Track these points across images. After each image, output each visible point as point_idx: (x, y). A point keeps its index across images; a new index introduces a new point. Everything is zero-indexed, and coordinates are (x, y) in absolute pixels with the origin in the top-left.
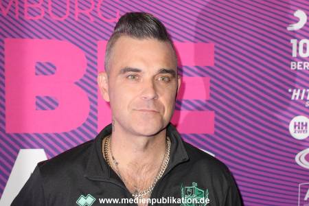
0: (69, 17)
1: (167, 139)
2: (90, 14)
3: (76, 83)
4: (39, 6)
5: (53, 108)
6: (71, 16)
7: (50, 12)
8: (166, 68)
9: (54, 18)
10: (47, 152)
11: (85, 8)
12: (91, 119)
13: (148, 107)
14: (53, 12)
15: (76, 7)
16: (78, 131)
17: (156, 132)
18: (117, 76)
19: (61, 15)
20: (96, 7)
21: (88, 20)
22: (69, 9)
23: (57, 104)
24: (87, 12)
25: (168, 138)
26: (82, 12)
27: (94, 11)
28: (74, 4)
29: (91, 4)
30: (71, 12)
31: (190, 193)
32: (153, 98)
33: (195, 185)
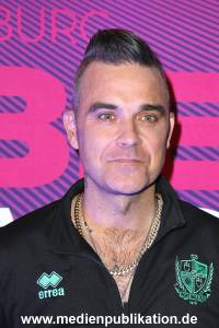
0: (44, 38)
1: (157, 198)
2: (72, 34)
3: (52, 124)
4: (5, 23)
5: (22, 156)
6: (47, 37)
7: (19, 32)
8: (151, 103)
9: (24, 39)
10: (13, 212)
11: (64, 26)
12: (70, 169)
13: (128, 156)
14: (23, 31)
15: (53, 25)
16: (53, 185)
17: (140, 189)
18: (86, 114)
19: (34, 35)
20: (78, 24)
21: (69, 43)
22: (43, 28)
23: (27, 151)
24: (66, 32)
25: (160, 196)
26: (61, 31)
27: (76, 30)
28: (50, 21)
29: (72, 21)
30: (46, 32)
31: (187, 268)
32: (135, 145)
33: (194, 258)
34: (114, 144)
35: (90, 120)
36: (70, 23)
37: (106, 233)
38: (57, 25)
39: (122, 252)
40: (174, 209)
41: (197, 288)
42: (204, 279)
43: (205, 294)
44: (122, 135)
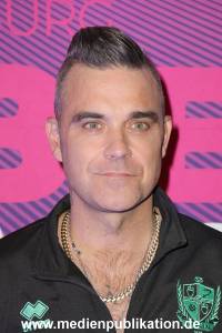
0: (38, 31)
2: (70, 26)
6: (42, 29)
7: (9, 24)
9: (16, 33)
11: (60, 17)
13: (117, 169)
14: (14, 23)
15: (47, 16)
19: (26, 27)
20: (77, 15)
22: (37, 19)
23: (20, 160)
26: (57, 22)
27: (74, 21)
28: (44, 11)
29: (70, 11)
30: (40, 24)
31: (191, 293)
32: (124, 157)
33: (199, 281)
34: (101, 157)
35: (74, 130)
36: (67, 13)
37: (97, 256)
38: (52, 16)
39: (116, 276)
40: (173, 226)
41: (202, 316)
42: (210, 305)
43: (211, 322)
44: (110, 146)
